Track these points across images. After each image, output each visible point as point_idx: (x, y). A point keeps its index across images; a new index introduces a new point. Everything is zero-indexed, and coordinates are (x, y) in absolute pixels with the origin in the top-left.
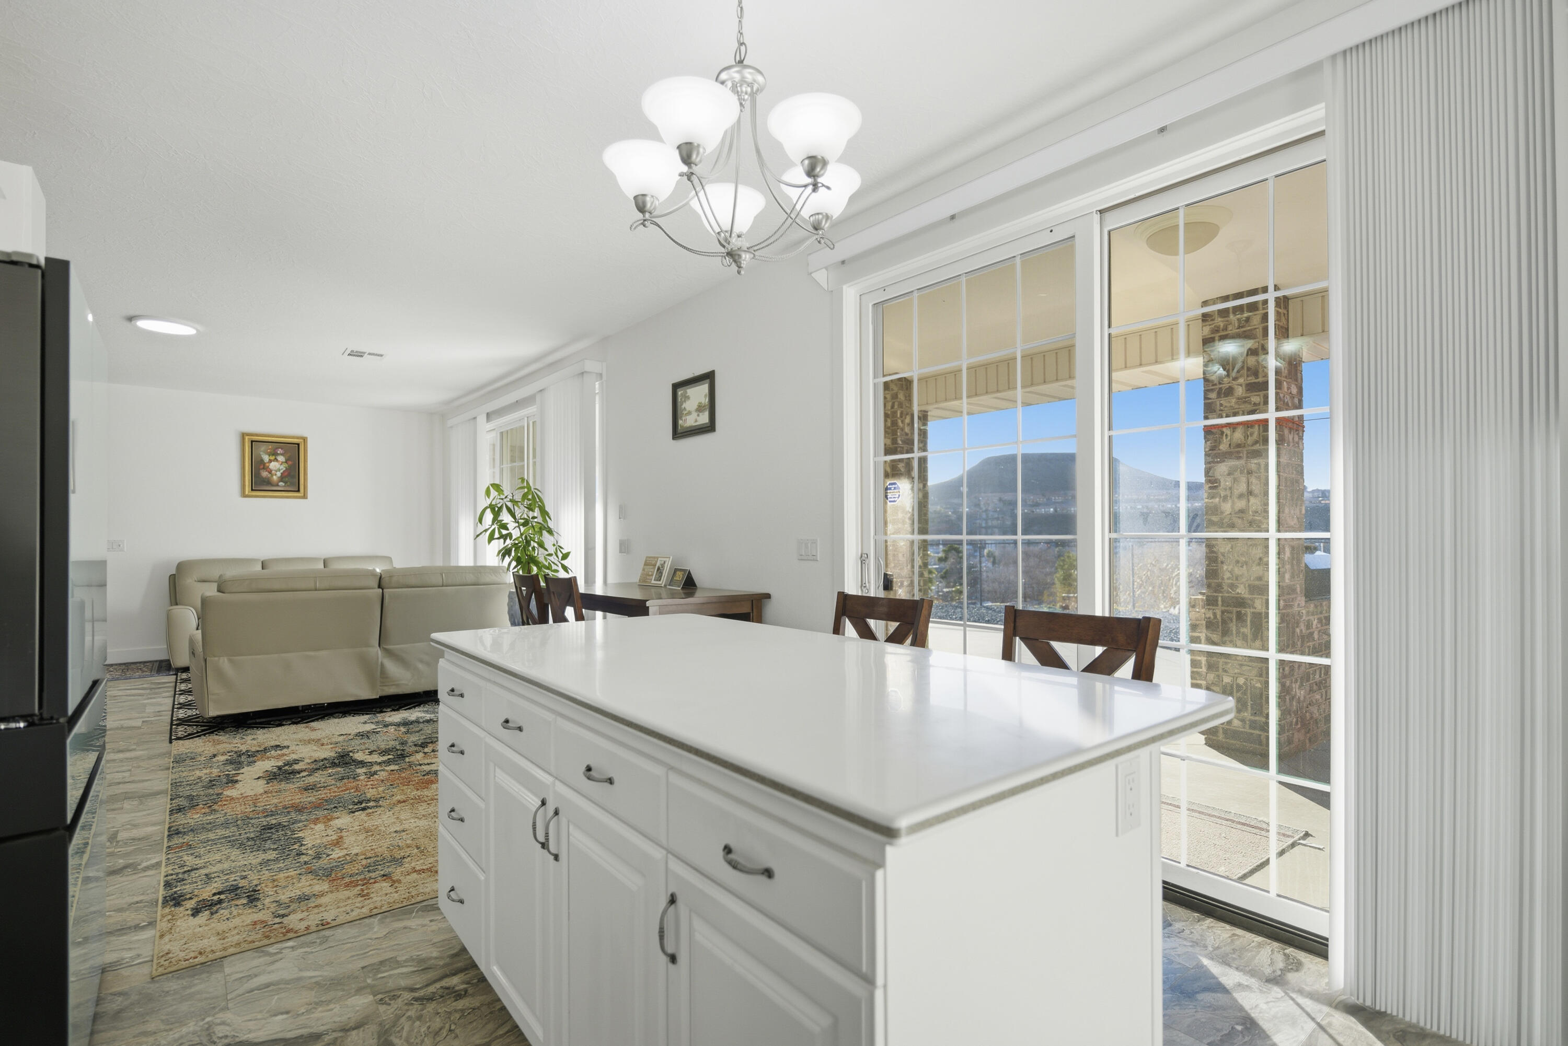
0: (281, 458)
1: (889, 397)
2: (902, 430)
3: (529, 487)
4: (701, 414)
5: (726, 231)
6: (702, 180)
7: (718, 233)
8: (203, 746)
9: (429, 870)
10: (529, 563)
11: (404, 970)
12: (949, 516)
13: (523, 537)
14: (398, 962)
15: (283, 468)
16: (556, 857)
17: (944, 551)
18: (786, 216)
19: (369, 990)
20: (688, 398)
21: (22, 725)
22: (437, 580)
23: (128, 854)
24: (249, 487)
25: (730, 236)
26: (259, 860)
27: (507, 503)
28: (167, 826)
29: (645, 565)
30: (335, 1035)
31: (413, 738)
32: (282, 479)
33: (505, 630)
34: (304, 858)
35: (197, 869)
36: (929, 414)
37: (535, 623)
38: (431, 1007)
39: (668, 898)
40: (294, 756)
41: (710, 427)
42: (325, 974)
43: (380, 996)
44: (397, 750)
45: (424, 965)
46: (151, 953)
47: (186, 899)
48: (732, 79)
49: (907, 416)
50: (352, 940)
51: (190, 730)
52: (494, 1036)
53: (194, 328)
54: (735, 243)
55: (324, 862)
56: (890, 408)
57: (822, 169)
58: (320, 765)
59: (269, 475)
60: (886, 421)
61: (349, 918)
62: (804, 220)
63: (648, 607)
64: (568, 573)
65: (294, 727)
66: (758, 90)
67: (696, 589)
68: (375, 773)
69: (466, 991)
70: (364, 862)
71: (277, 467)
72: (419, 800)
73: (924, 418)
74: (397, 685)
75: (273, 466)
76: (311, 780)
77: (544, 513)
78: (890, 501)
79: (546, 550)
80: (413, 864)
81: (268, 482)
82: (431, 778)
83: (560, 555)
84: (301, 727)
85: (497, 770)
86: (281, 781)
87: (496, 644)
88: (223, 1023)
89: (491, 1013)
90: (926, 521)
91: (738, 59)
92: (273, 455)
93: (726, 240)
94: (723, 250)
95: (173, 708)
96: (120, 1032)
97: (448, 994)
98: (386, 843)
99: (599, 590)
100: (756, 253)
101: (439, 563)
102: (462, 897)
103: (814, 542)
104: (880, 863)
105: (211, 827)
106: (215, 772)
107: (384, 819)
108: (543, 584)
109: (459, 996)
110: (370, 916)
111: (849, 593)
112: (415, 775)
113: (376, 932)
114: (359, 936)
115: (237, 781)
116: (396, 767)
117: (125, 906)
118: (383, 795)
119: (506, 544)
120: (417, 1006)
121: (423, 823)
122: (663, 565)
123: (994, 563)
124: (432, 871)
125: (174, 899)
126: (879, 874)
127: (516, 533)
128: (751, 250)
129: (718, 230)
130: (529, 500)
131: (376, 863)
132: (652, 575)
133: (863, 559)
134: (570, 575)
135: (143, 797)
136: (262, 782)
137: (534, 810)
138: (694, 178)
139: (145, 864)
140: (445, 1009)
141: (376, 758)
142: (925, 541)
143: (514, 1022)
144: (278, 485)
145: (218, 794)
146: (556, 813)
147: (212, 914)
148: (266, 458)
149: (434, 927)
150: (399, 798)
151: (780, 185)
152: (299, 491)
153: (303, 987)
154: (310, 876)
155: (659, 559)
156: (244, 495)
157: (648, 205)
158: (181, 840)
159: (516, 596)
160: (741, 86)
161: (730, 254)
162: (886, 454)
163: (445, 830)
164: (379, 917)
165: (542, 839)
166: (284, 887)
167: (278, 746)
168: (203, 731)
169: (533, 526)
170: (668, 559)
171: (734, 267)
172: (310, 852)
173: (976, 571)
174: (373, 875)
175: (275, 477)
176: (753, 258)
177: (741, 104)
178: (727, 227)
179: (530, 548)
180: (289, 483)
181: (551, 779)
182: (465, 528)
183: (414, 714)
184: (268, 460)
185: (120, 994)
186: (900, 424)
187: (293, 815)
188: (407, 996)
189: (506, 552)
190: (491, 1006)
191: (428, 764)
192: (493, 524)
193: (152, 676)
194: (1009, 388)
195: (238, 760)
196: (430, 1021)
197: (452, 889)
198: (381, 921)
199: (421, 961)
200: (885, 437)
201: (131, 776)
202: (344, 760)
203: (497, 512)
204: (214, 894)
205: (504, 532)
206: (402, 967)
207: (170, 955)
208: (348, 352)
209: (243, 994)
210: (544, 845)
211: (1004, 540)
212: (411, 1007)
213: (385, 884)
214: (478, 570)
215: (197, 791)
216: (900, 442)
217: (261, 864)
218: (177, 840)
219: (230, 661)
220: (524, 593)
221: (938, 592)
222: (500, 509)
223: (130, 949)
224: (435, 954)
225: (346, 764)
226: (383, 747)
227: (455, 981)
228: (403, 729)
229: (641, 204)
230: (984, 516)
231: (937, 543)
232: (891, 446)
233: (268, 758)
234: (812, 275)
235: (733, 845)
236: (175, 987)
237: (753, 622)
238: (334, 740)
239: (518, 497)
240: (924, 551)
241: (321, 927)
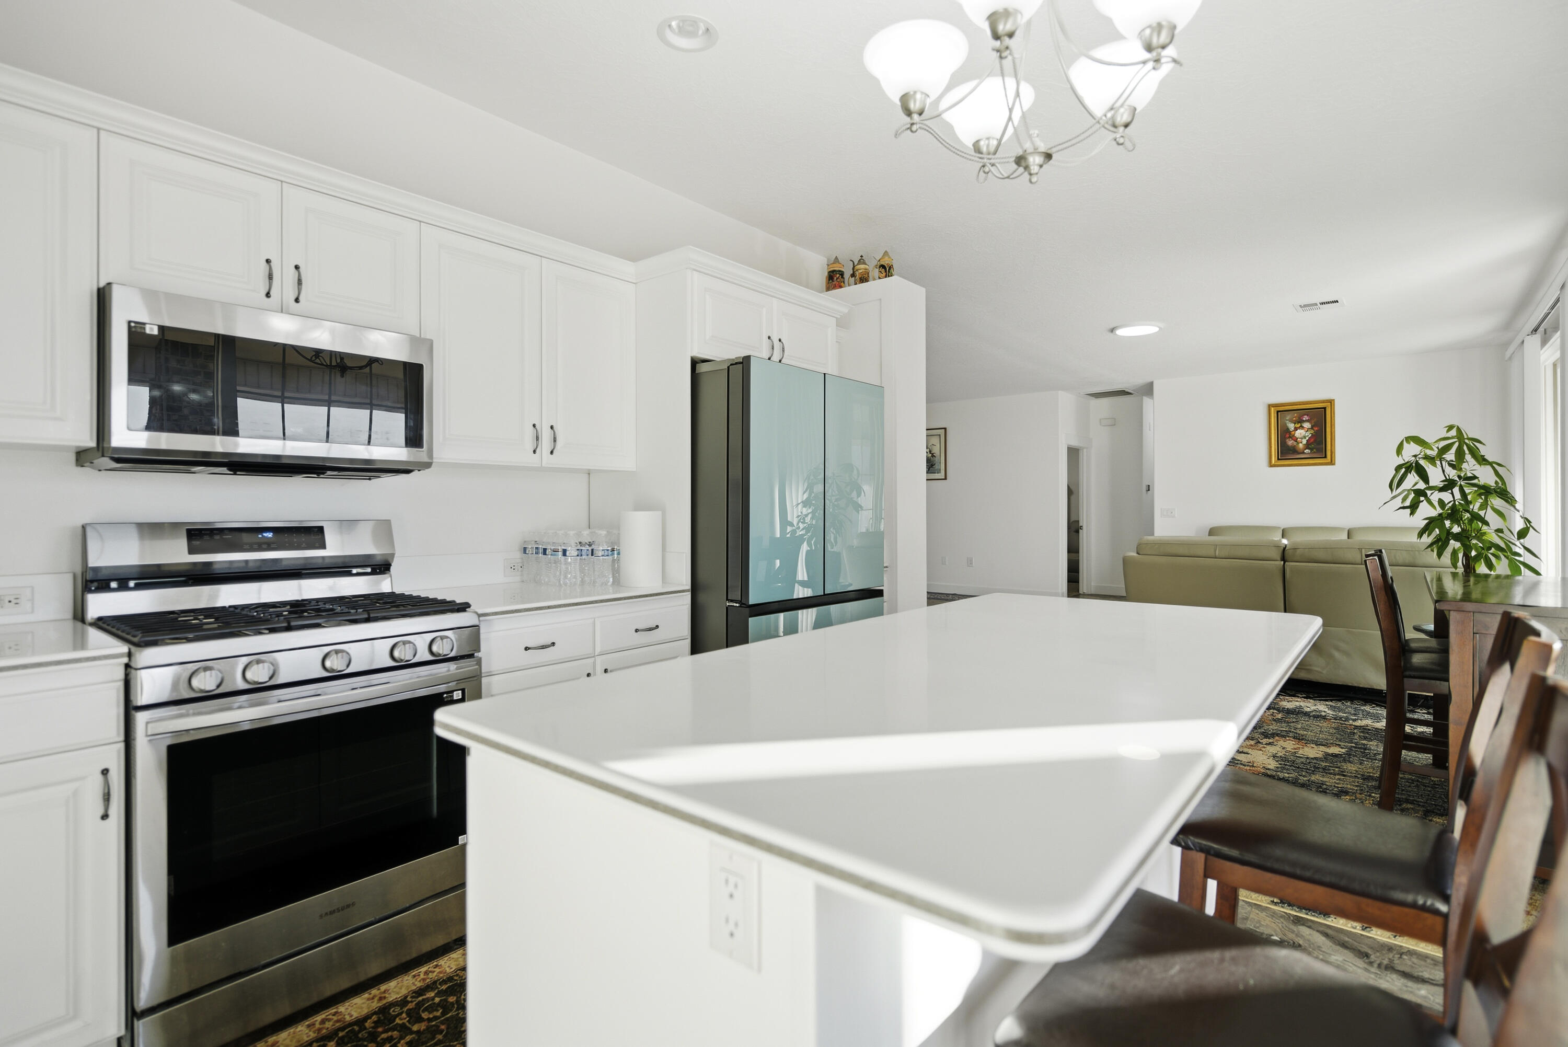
0: (1307, 425)
15: (1309, 435)
24: (1275, 457)
32: (1308, 446)
59: (1295, 443)
71: (1303, 434)
75: (1299, 433)
81: (1294, 451)
92: (1299, 422)
144: (1303, 453)
148: (1291, 426)
152: (1326, 457)
156: (1271, 466)
175: (1301, 445)
180: (1315, 450)
184: (1293, 429)
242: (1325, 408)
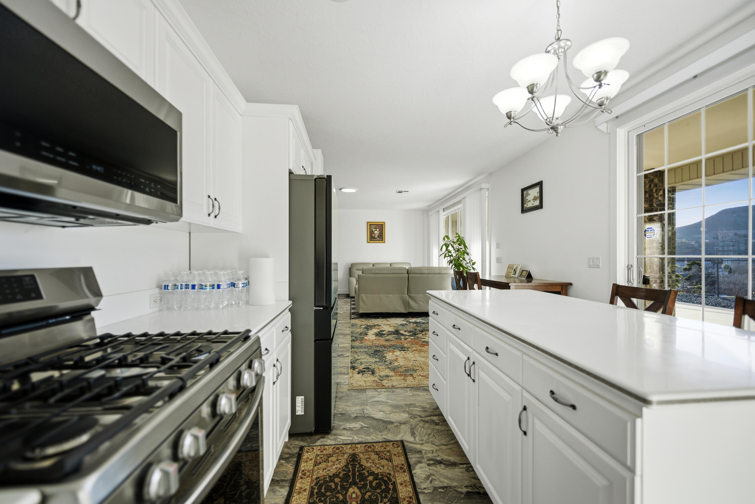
0: (378, 230)
1: (647, 182)
2: (657, 198)
3: (459, 236)
4: (535, 201)
5: (550, 118)
6: (538, 98)
7: (546, 120)
8: (358, 322)
9: (425, 376)
10: (459, 266)
11: (418, 409)
12: (693, 245)
13: (457, 256)
14: (416, 406)
16: (474, 381)
17: (688, 265)
18: (583, 104)
19: (407, 412)
20: (529, 194)
21: (322, 308)
22: (426, 272)
23: (341, 351)
24: (369, 240)
25: (552, 120)
26: (374, 361)
27: (451, 243)
28: (350, 345)
29: (508, 268)
30: (397, 424)
31: (419, 328)
32: (378, 237)
33: (449, 292)
34: (387, 363)
35: (358, 360)
36: (677, 188)
37: (462, 289)
38: (427, 425)
39: (523, 408)
40: (383, 329)
41: (540, 206)
42: (394, 403)
43: (410, 416)
44: (413, 332)
45: (424, 409)
46: (348, 382)
47: (356, 368)
48: (554, 48)
49: (661, 191)
50: (401, 394)
51: (355, 316)
52: (449, 443)
53: (355, 189)
54: (555, 122)
55: (392, 365)
56: (648, 188)
57: (604, 77)
58: (390, 333)
60: (645, 195)
61: (400, 386)
62: (594, 103)
63: (510, 286)
64: (475, 270)
65: (382, 319)
66: (567, 49)
67: (533, 279)
68: (407, 339)
69: (439, 423)
70: (404, 368)
71: (377, 232)
72: (421, 351)
73: (673, 190)
74: (413, 309)
75: (376, 232)
76: (388, 337)
77: (465, 247)
78: (648, 238)
79: (466, 261)
80: (420, 373)
81: (374, 238)
82: (427, 343)
83: (472, 263)
84: (384, 320)
85: (450, 343)
86: (379, 336)
87: (447, 296)
88: (366, 409)
89: (448, 434)
90: (674, 248)
91: (557, 38)
92: (376, 229)
93: (550, 122)
94: (548, 127)
95: (351, 309)
96: (341, 403)
97: (432, 422)
98: (411, 364)
99: (487, 278)
100: (567, 125)
101: (426, 265)
102: (438, 388)
103: (598, 259)
104: (640, 416)
105: (361, 347)
106: (362, 330)
107: (410, 355)
108: (465, 275)
109: (436, 424)
110: (407, 388)
111: (620, 284)
112: (420, 342)
113: (408, 393)
114: (403, 393)
115: (367, 334)
116: (413, 338)
117: (341, 366)
118: (410, 347)
119: (451, 259)
120: (422, 423)
121: (423, 359)
122: (516, 268)
123: (730, 272)
124: (427, 377)
125: (353, 367)
126: (638, 421)
127: (454, 255)
128: (564, 124)
129: (546, 118)
130: (459, 241)
131: (408, 370)
132: (511, 273)
133: (629, 268)
134: (476, 271)
135: (345, 335)
136: (374, 336)
137: (465, 361)
138: (535, 99)
139: (346, 355)
140: (432, 427)
141: (406, 333)
142: (673, 259)
143: (457, 440)
144: (377, 239)
145: (363, 338)
146: (474, 363)
147: (363, 375)
148: (374, 230)
149: (427, 397)
150: (414, 349)
151: (579, 90)
152: (383, 240)
153: (388, 405)
154: (388, 369)
155: (515, 266)
156: (368, 242)
157: (513, 116)
158: (354, 350)
159: (455, 279)
160: (558, 50)
161: (553, 128)
162: (645, 212)
163: (431, 362)
164: (409, 388)
165: (468, 373)
166: (381, 371)
167: (378, 325)
168: (358, 317)
169: (461, 252)
170: (519, 266)
171: (555, 133)
172: (388, 361)
173: (714, 277)
174: (407, 373)
175: (376, 236)
176: (565, 127)
177: (559, 58)
178: (550, 115)
179: (460, 260)
180: (380, 238)
181: (472, 350)
182: (435, 252)
183: (419, 320)
185: (341, 392)
186: (655, 195)
187: (383, 348)
188: (419, 418)
189: (451, 262)
190: (448, 432)
191: (424, 338)
192: (446, 251)
193: (345, 299)
194: (743, 167)
195: (368, 328)
196: (427, 429)
197: (434, 385)
198: (410, 390)
199: (423, 408)
200: (645, 203)
201: (341, 328)
202: (397, 332)
203: (447, 246)
204: (363, 369)
205: (450, 254)
206: (417, 408)
207: (353, 384)
208: (398, 192)
209: (371, 402)
210: (469, 375)
211: (739, 258)
212: (421, 423)
213: (411, 377)
214: (440, 268)
215: (358, 336)
216: (655, 205)
217: (375, 362)
218: (353, 350)
219: (365, 296)
220: (458, 278)
221: (684, 288)
222: (449, 245)
223: (343, 380)
224: (428, 407)
225: (398, 334)
226: (409, 330)
227: (435, 418)
228: (415, 325)
229: (509, 117)
230: (721, 244)
231: (682, 260)
232: (649, 208)
233: (375, 328)
234: (598, 127)
235: (554, 391)
236: (354, 394)
237: (562, 295)
238: (394, 325)
239: (455, 240)
240: (672, 264)
241: (392, 387)
242: (383, 225)
